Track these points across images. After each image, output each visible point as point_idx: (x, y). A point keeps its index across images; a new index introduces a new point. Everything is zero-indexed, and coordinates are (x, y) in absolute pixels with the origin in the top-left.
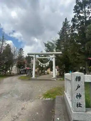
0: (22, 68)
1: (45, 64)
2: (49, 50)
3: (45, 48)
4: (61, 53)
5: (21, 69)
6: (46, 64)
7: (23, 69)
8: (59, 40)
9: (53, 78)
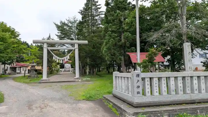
0: (9, 64)
1: (63, 58)
2: (63, 36)
3: (58, 33)
4: (86, 42)
5: (6, 65)
6: (65, 58)
7: (9, 66)
8: (80, 23)
9: (76, 78)
